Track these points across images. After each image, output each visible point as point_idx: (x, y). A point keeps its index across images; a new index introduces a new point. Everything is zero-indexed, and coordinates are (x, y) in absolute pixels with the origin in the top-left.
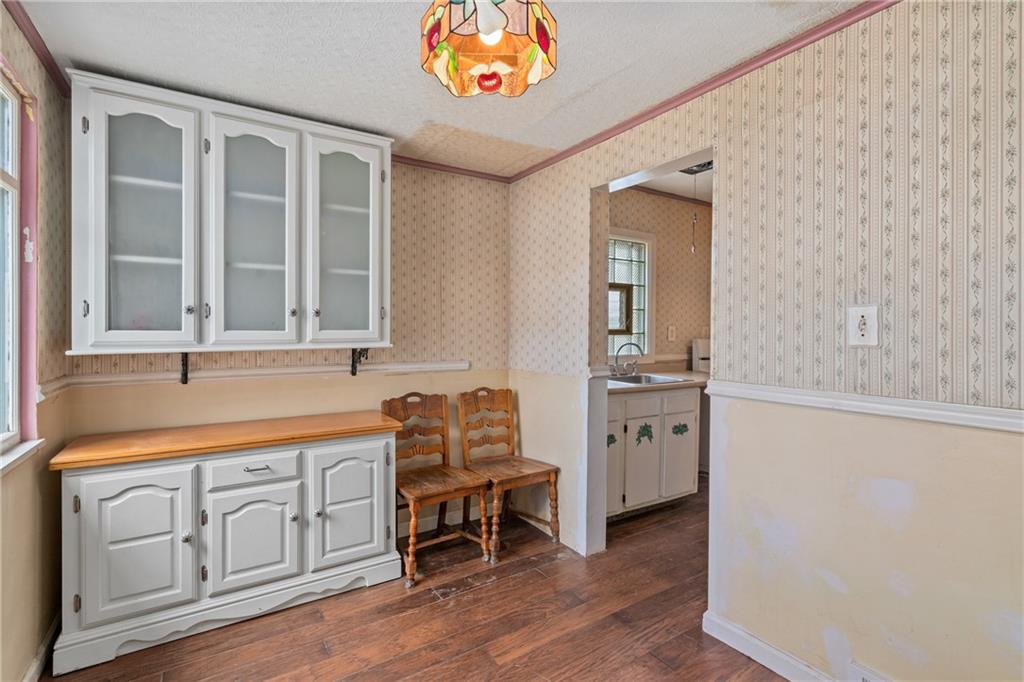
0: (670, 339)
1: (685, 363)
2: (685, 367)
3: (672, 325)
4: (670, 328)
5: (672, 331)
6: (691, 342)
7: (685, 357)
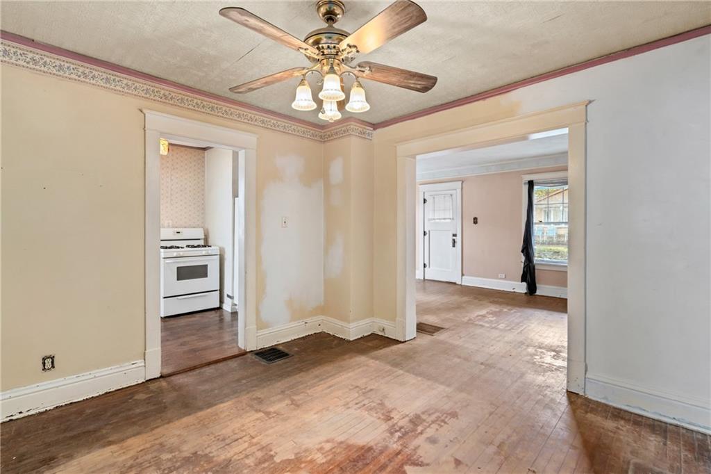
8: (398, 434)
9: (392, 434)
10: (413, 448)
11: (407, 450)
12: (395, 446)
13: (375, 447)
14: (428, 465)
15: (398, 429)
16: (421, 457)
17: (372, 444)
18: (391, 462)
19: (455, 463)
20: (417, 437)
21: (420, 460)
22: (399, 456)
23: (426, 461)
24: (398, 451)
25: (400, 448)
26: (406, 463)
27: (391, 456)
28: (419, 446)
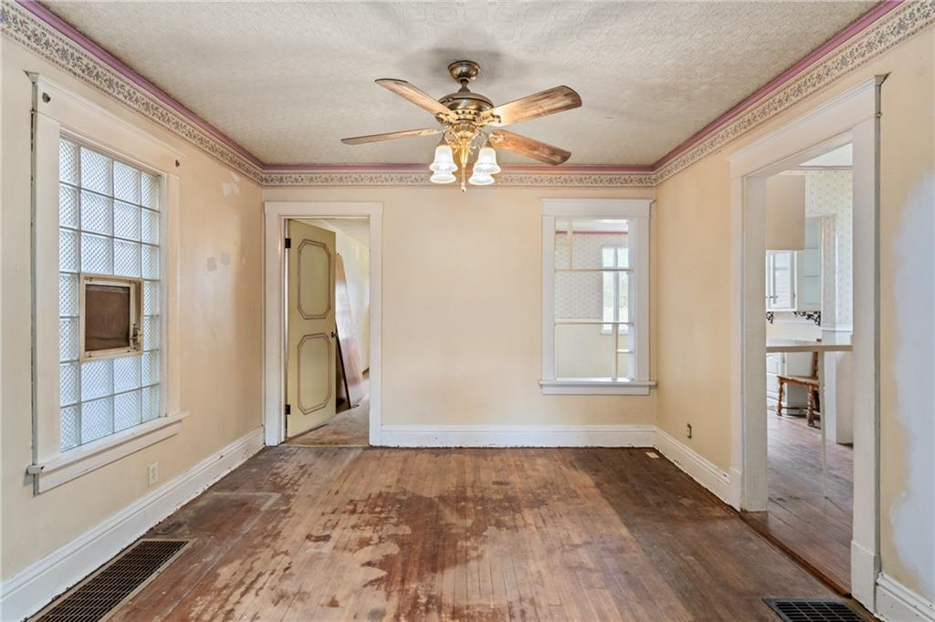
8: (423, 600)
9: (430, 597)
10: (392, 594)
11: (398, 588)
12: (414, 586)
13: (432, 574)
14: (365, 586)
15: (430, 606)
16: (377, 589)
17: (438, 576)
18: (403, 570)
19: (337, 602)
20: (399, 609)
21: (376, 586)
22: (400, 579)
23: (369, 588)
24: (406, 582)
25: (407, 587)
26: (387, 576)
27: (408, 575)
28: (387, 600)
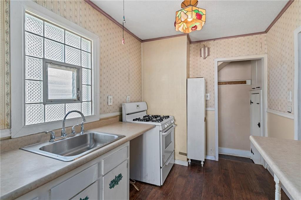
0: (109, 104)
1: (118, 118)
2: (118, 120)
3: (110, 95)
4: (109, 97)
5: (111, 99)
6: (121, 105)
7: (118, 113)
